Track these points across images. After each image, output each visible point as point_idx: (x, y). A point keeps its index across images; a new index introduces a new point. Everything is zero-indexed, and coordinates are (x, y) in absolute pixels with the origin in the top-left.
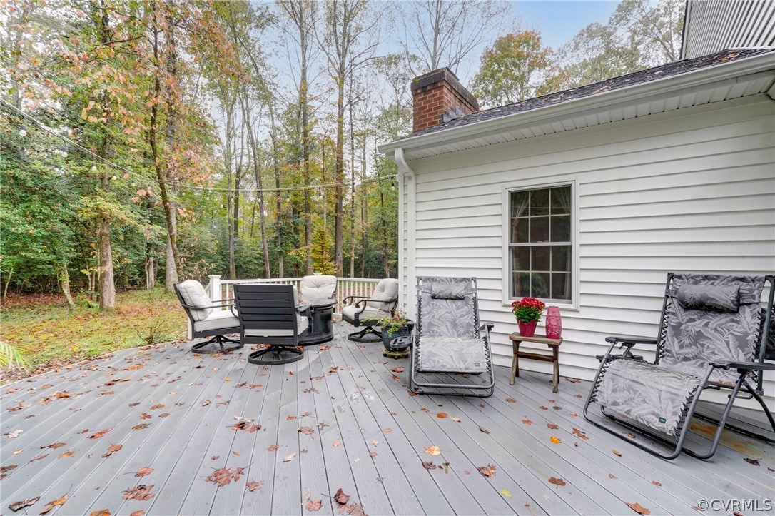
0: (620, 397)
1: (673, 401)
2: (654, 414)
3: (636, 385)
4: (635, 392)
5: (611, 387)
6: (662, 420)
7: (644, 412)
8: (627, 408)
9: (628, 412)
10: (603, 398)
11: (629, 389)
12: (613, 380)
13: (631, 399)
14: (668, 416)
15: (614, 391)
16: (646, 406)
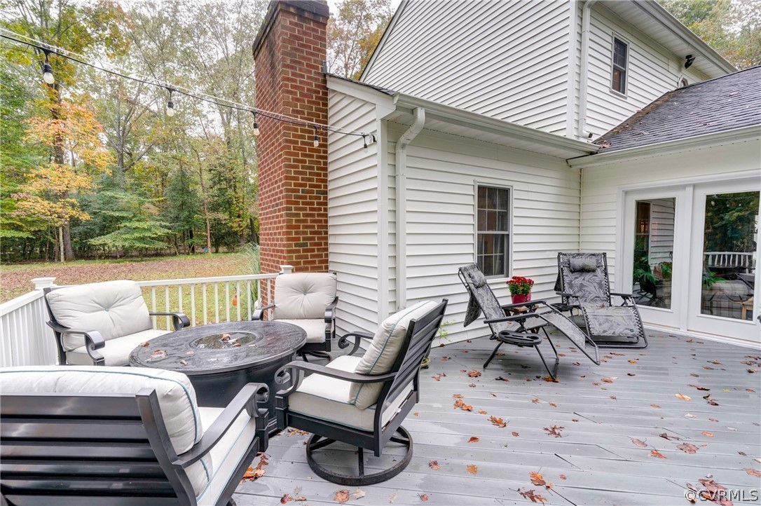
0: (606, 326)
1: (631, 319)
2: (627, 329)
3: (608, 318)
4: (611, 321)
5: (597, 323)
6: (632, 331)
7: (622, 330)
8: (612, 332)
9: (614, 333)
10: (596, 331)
11: (607, 321)
12: (596, 319)
13: (612, 326)
14: (632, 327)
15: (600, 325)
16: (620, 326)
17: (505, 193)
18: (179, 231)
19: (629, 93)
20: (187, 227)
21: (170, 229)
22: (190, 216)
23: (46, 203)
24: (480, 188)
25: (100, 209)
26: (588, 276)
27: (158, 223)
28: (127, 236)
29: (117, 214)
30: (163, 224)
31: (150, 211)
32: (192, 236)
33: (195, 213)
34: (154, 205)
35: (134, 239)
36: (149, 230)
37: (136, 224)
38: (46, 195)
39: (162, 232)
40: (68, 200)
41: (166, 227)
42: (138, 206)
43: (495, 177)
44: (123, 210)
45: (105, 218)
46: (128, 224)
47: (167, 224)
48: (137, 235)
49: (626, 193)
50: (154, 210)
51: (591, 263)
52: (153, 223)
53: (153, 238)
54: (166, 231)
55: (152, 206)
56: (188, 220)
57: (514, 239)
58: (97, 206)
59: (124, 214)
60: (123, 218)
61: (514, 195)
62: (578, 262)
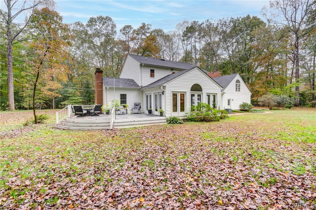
17: (126, 95)
18: (86, 100)
19: (155, 77)
20: (88, 99)
21: (83, 99)
22: (89, 95)
23: (50, 92)
24: (121, 94)
25: (63, 94)
26: (138, 106)
27: (80, 98)
28: (71, 102)
29: (68, 95)
30: (81, 98)
31: (78, 94)
32: (90, 101)
33: (91, 94)
34: (79, 92)
35: (73, 102)
36: (77, 100)
37: (74, 98)
38: (50, 90)
39: (81, 100)
40: (56, 91)
41: (82, 99)
42: (74, 92)
43: (123, 93)
44: (69, 94)
45: (65, 96)
46: (71, 98)
47: (83, 98)
48: (74, 101)
49: (146, 94)
50: (79, 94)
51: (138, 104)
52: (78, 98)
53: (78, 102)
54: (82, 100)
55: (78, 93)
56: (89, 97)
57: (127, 101)
58: (63, 93)
59: (70, 95)
60: (70, 96)
61: (127, 95)
62: (136, 104)
